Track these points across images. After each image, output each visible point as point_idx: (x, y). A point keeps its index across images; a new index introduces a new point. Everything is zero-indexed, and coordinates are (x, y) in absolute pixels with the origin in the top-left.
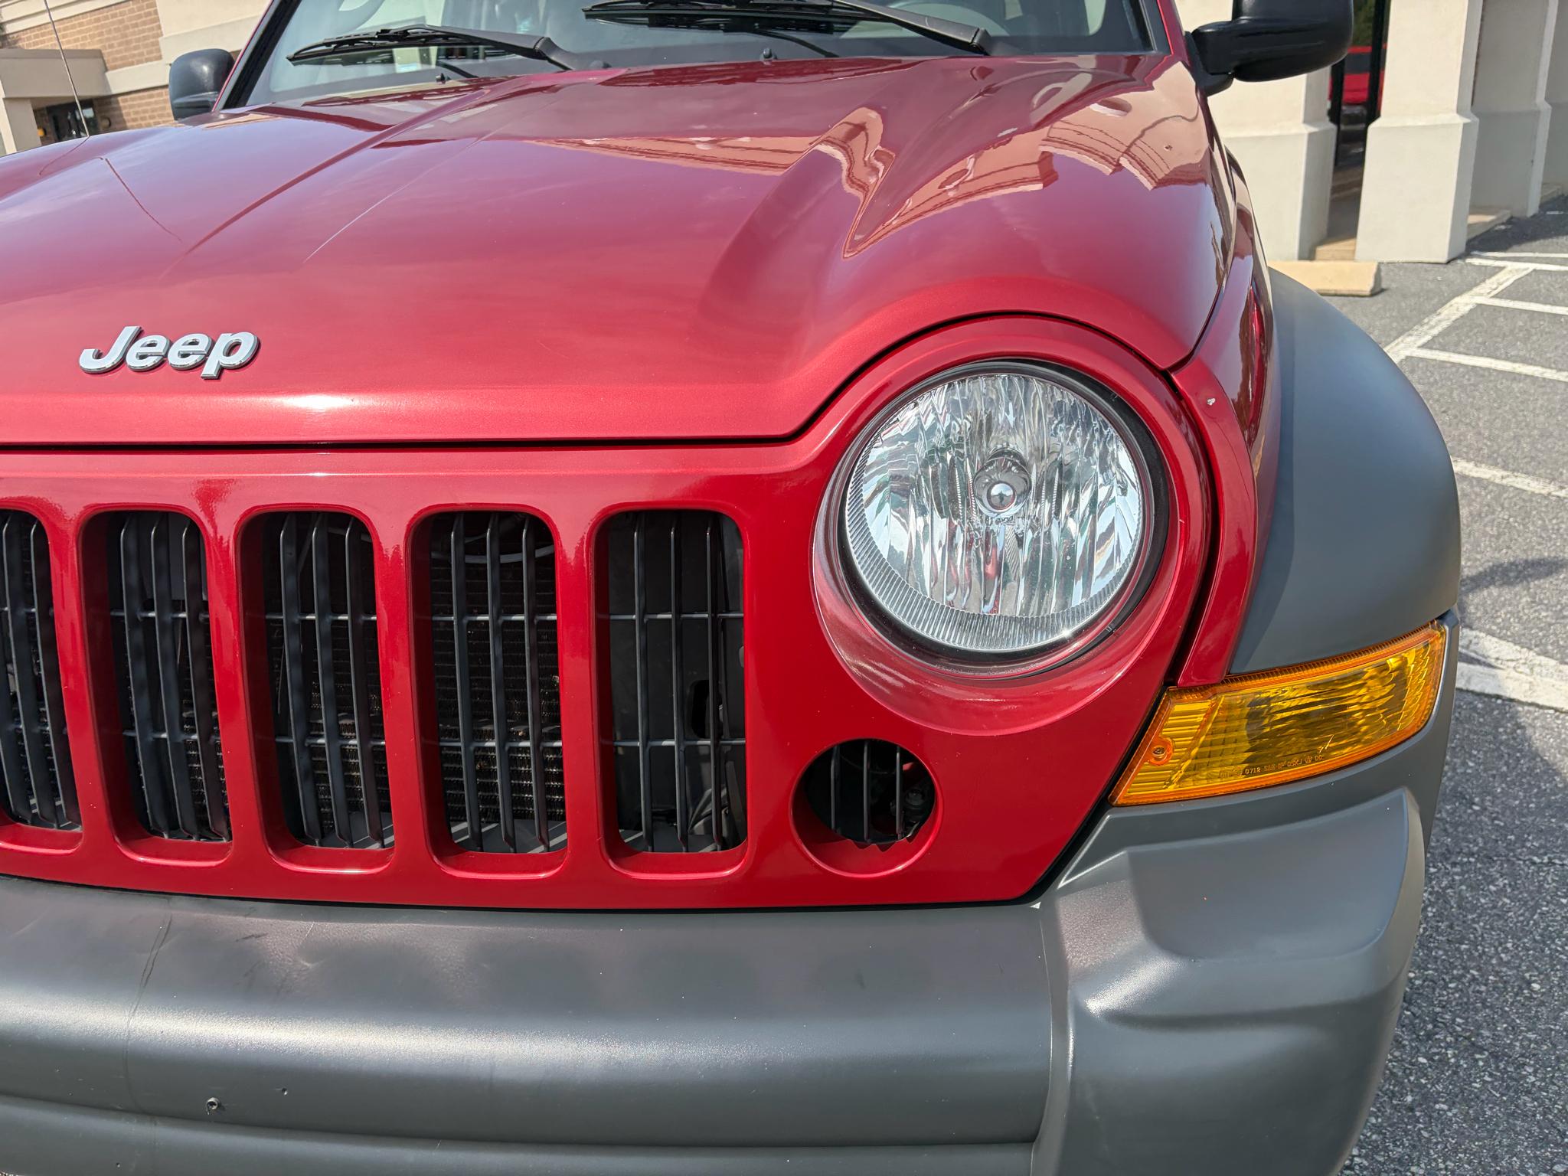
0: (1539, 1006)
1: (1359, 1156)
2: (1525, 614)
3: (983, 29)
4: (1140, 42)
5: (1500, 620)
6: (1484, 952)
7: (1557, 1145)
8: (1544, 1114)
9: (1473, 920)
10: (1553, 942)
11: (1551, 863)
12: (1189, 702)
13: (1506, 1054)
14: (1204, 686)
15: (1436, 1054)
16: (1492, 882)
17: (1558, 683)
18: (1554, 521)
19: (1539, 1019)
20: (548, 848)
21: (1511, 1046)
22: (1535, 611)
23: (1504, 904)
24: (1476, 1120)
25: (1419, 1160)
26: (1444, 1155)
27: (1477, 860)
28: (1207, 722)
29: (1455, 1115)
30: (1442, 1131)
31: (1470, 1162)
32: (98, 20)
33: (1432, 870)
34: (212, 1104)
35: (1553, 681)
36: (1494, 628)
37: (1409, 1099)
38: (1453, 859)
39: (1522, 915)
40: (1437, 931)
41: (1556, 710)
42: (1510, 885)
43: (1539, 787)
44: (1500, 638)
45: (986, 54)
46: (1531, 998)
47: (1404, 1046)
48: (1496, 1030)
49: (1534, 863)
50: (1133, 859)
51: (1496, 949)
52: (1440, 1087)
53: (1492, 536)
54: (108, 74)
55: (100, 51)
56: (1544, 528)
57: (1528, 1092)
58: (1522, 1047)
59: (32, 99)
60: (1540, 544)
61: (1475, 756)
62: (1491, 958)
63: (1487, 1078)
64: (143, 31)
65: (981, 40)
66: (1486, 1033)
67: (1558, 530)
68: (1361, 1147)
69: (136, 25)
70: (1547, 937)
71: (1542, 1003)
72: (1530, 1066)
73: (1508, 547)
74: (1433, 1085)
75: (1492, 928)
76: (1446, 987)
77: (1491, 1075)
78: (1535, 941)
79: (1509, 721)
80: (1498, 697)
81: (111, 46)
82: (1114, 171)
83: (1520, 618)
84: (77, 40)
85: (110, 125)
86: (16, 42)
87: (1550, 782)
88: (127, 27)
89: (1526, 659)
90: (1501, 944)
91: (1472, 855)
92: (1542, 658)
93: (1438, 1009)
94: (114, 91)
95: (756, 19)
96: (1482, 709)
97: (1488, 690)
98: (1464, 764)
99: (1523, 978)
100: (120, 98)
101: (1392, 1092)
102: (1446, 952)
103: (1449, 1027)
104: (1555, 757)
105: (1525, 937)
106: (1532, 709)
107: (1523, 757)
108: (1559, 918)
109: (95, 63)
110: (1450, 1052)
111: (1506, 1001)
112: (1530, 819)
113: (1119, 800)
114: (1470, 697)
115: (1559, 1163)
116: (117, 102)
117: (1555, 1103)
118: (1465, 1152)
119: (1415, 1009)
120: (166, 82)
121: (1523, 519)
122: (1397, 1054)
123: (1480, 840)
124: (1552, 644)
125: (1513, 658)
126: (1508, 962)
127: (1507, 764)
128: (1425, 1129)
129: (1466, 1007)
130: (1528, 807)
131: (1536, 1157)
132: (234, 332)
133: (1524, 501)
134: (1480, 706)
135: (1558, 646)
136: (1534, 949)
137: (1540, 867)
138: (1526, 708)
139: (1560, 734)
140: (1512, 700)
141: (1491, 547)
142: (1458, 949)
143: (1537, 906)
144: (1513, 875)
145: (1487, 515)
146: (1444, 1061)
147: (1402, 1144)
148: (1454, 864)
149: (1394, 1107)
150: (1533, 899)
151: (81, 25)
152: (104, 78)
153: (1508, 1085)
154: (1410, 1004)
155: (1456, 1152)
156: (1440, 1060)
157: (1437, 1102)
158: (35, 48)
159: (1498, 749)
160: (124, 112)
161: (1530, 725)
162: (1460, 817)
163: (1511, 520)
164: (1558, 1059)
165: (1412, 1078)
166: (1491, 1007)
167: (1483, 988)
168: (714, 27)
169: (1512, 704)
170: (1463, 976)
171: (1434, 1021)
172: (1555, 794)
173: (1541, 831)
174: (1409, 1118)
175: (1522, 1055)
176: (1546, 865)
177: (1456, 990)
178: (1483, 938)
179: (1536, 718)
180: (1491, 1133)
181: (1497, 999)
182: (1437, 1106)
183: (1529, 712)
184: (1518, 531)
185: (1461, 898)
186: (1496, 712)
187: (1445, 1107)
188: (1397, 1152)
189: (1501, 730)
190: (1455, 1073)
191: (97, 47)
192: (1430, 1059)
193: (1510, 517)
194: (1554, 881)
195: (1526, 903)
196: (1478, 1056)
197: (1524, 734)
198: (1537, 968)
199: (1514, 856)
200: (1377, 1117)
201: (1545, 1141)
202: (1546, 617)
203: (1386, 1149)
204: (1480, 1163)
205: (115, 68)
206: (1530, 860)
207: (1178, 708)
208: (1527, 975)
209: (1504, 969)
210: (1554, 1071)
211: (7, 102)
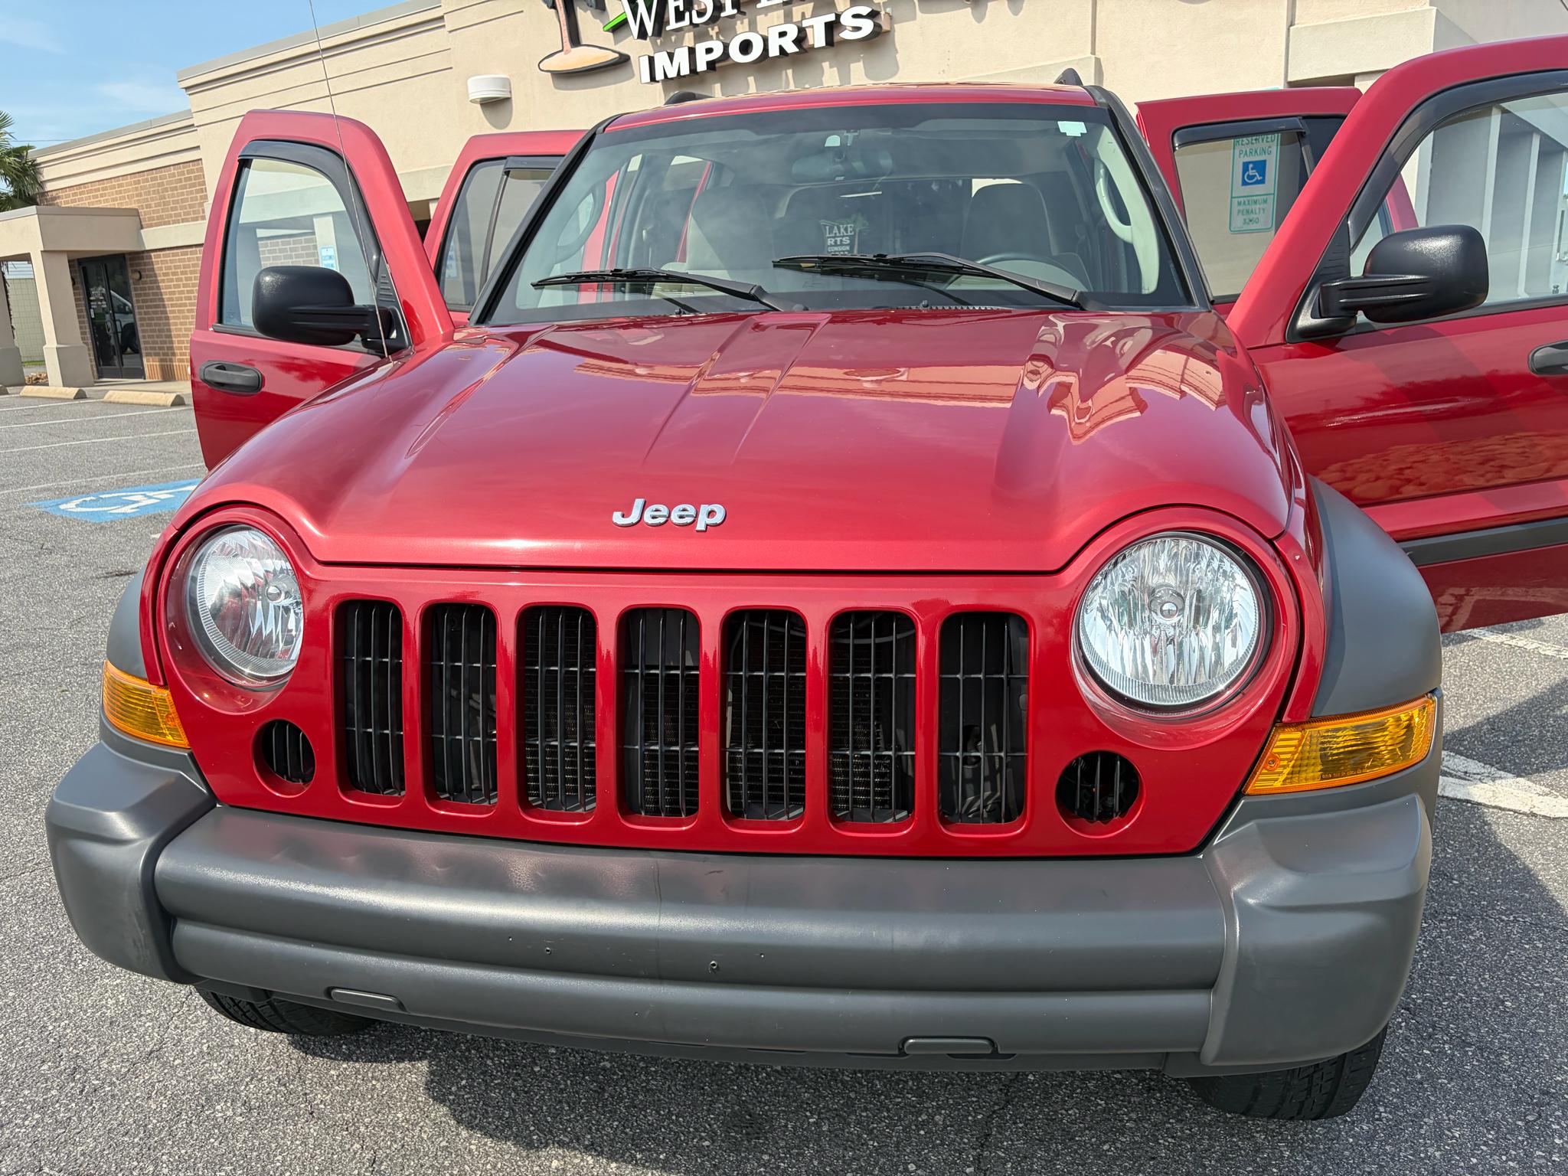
0: (1510, 1017)
1: (1385, 1112)
2: (1486, 738)
3: (1078, 291)
4: (1185, 299)
5: (1466, 743)
6: (1468, 982)
7: (1528, 1104)
8: (1518, 1085)
9: (1458, 960)
10: (1520, 974)
11: (1516, 920)
12: (1289, 732)
13: (1488, 1048)
14: (1297, 723)
15: (1436, 1048)
16: (1472, 933)
17: (1515, 792)
18: (1507, 665)
19: (1512, 1026)
20: (895, 820)
21: (1492, 1043)
22: (1495, 736)
23: (1481, 949)
24: (1469, 1089)
25: (1429, 1114)
26: (1447, 1112)
27: (1459, 918)
28: (1299, 745)
29: (1453, 1086)
30: (1444, 1097)
31: (1466, 1115)
32: (136, 183)
33: (1425, 925)
34: (714, 965)
35: (1511, 790)
36: (1462, 749)
37: (1419, 1076)
38: (1440, 917)
39: (1495, 956)
40: (1431, 967)
41: (1515, 812)
42: (1485, 936)
43: (1504, 868)
44: (1467, 757)
45: (1083, 309)
46: (1505, 1011)
47: (1412, 1043)
48: (1480, 1032)
49: (1503, 921)
50: (1258, 825)
51: (1477, 979)
52: (1441, 1069)
53: (1455, 676)
54: (142, 231)
55: (137, 210)
56: (1499, 671)
57: (1506, 1071)
58: (1500, 1043)
59: (68, 252)
60: (1495, 683)
61: (1452, 845)
62: (1474, 985)
63: (1475, 1063)
64: (183, 194)
65: (1078, 298)
66: (1473, 1034)
67: (1510, 672)
68: (1386, 1107)
69: (176, 188)
70: (1516, 971)
71: (1513, 1015)
72: (1506, 1054)
73: (1470, 685)
74: (1436, 1067)
75: (1473, 965)
76: (1440, 1004)
77: (1478, 1061)
78: (1506, 974)
79: (1477, 820)
80: (1468, 801)
81: (148, 206)
82: (1181, 398)
83: (1483, 742)
84: (114, 200)
85: (141, 278)
86: (54, 199)
87: (1512, 864)
88: (166, 190)
89: (1489, 773)
90: (1480, 976)
91: (1455, 915)
92: (1502, 772)
93: (1435, 1019)
94: (148, 248)
95: (903, 273)
96: (1456, 810)
97: (1460, 796)
98: (1444, 850)
99: (1498, 998)
100: (152, 254)
101: (1406, 1072)
102: (1439, 981)
103: (1445, 1030)
104: (1516, 846)
105: (1499, 970)
106: (1495, 810)
107: (1491, 846)
108: (1524, 958)
109: (132, 221)
110: (1446, 1046)
111: (1487, 1013)
112: (1498, 891)
113: (1249, 791)
114: (1446, 802)
115: (1531, 1114)
116: (150, 257)
117: (1526, 1078)
118: (1462, 1109)
119: (1418, 1019)
120: (202, 241)
121: (1482, 663)
122: (1407, 1048)
123: (1460, 904)
124: (1510, 762)
125: (1478, 771)
126: (1487, 988)
127: (1478, 851)
128: (1433, 1095)
129: (1456, 1018)
130: (1496, 882)
131: (1513, 1111)
132: (710, 503)
133: (1481, 648)
134: (1454, 808)
135: (1515, 764)
136: (1505, 979)
137: (1507, 923)
138: (1491, 810)
139: (1519, 829)
140: (1480, 804)
141: (1455, 685)
142: (1448, 979)
143: (1506, 950)
144: (1488, 930)
145: (1450, 660)
146: (1443, 1052)
147: (1416, 1104)
148: (1441, 921)
149: (1409, 1082)
150: (1503, 945)
151: (120, 186)
152: (139, 236)
153: (1491, 1067)
154: (1415, 1015)
155: (1456, 1110)
156: (1439, 1052)
157: (1440, 1078)
158: (72, 205)
159: (1470, 840)
160: (155, 266)
161: (1495, 823)
162: (1443, 888)
163: (1471, 663)
164: (1526, 1050)
165: (1420, 1063)
166: (1476, 1018)
167: (1469, 1005)
168: (871, 277)
169: (1480, 807)
170: (1453, 997)
171: (1434, 1027)
172: (1517, 873)
173: (1507, 899)
174: (1420, 1088)
175: (1500, 1048)
176: (1512, 922)
177: (1449, 1006)
178: (1467, 972)
179: (1500, 817)
180: (1480, 1098)
181: (1480, 1012)
182: (1440, 1081)
183: (1493, 813)
184: (1477, 672)
185: (1448, 945)
186: (1466, 813)
187: (1446, 1081)
188: (1412, 1110)
189: (1472, 826)
190: (1451, 1060)
191: (134, 206)
192: (1433, 1051)
193: (1470, 661)
194: (1518, 932)
195: (1497, 948)
196: (1467, 1049)
197: (1490, 829)
198: (1508, 992)
199: (1487, 915)
200: (1396, 1088)
201: (1519, 1101)
202: (1503, 741)
203: (1404, 1108)
204: (1473, 1116)
205: (151, 226)
206: (1500, 918)
207: (1282, 736)
208: (1501, 996)
209: (1484, 993)
210: (1524, 1058)
211: (44, 254)
